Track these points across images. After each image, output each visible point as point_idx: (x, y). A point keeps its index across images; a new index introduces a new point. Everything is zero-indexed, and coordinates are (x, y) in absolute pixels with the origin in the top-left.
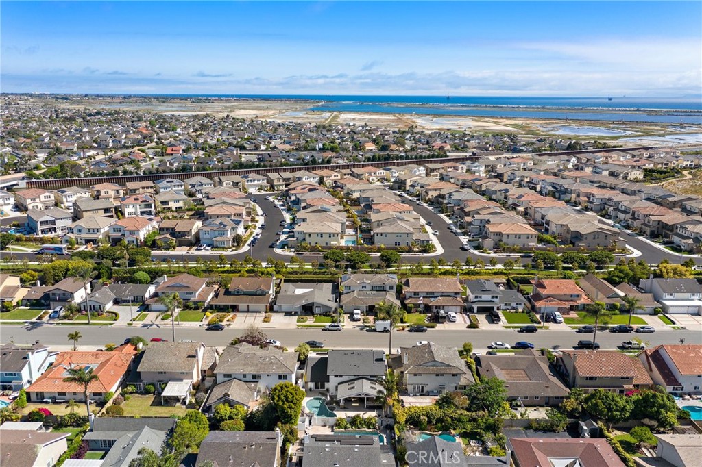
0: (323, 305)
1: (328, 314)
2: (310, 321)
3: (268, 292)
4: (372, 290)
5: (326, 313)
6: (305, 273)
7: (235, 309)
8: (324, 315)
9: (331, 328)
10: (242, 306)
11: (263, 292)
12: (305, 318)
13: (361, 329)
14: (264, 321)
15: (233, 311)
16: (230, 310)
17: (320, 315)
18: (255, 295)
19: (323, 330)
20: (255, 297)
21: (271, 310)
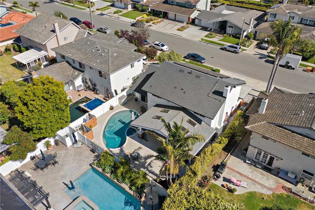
0: (236, 27)
1: (237, 35)
2: (217, 38)
3: (195, 6)
4: (301, 23)
5: (236, 35)
6: (251, 4)
7: (165, 15)
8: (233, 36)
9: (228, 48)
10: (171, 15)
11: (191, 5)
12: (214, 34)
13: (261, 58)
14: (179, 30)
15: (163, 17)
16: (161, 16)
17: (230, 35)
18: (185, 7)
19: (221, 49)
20: (183, 8)
21: (193, 22)
